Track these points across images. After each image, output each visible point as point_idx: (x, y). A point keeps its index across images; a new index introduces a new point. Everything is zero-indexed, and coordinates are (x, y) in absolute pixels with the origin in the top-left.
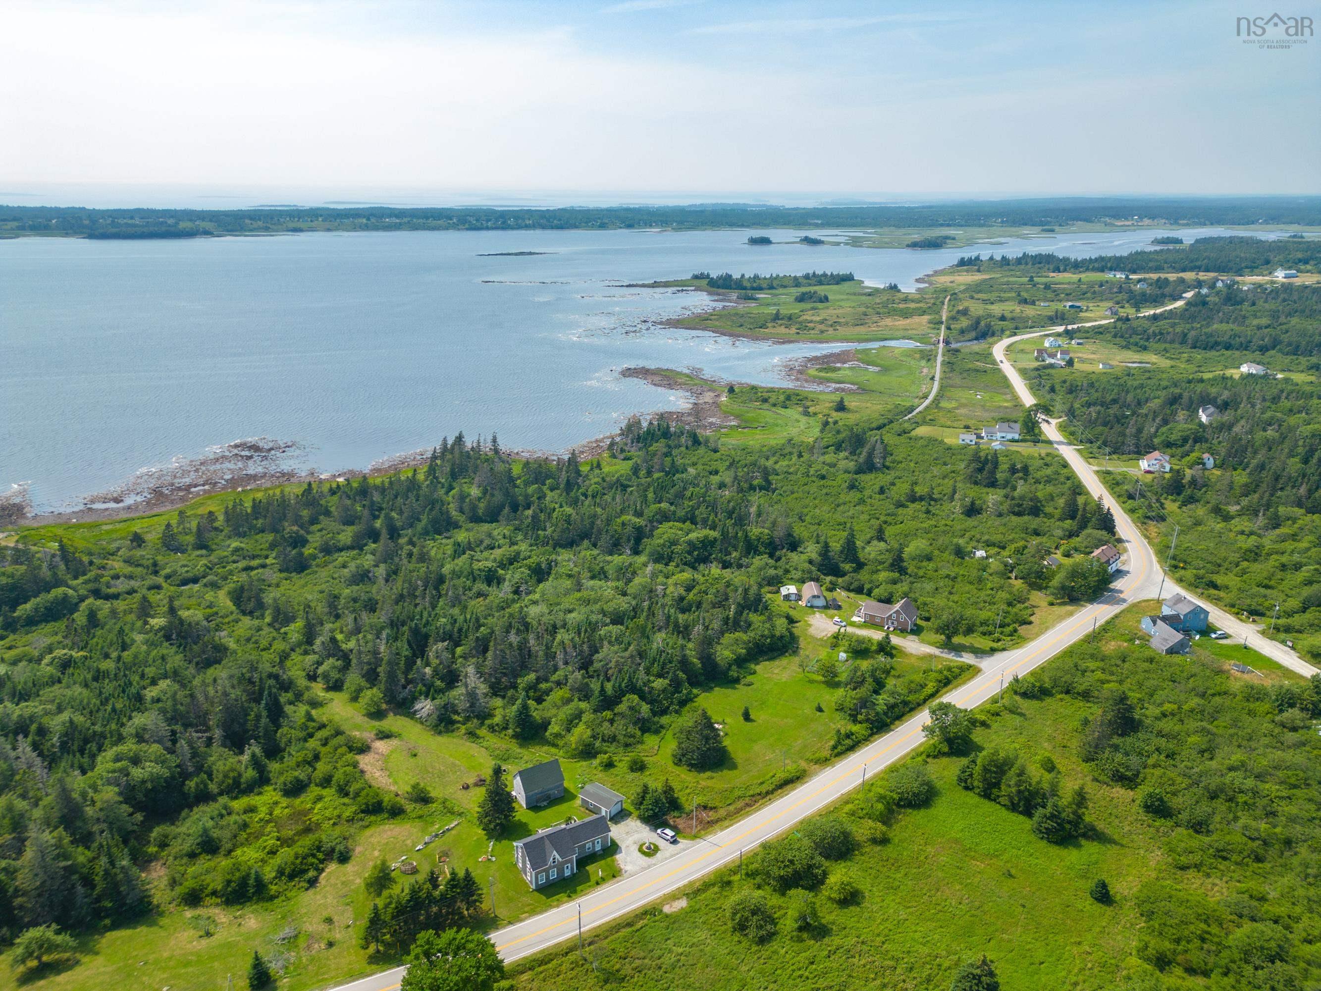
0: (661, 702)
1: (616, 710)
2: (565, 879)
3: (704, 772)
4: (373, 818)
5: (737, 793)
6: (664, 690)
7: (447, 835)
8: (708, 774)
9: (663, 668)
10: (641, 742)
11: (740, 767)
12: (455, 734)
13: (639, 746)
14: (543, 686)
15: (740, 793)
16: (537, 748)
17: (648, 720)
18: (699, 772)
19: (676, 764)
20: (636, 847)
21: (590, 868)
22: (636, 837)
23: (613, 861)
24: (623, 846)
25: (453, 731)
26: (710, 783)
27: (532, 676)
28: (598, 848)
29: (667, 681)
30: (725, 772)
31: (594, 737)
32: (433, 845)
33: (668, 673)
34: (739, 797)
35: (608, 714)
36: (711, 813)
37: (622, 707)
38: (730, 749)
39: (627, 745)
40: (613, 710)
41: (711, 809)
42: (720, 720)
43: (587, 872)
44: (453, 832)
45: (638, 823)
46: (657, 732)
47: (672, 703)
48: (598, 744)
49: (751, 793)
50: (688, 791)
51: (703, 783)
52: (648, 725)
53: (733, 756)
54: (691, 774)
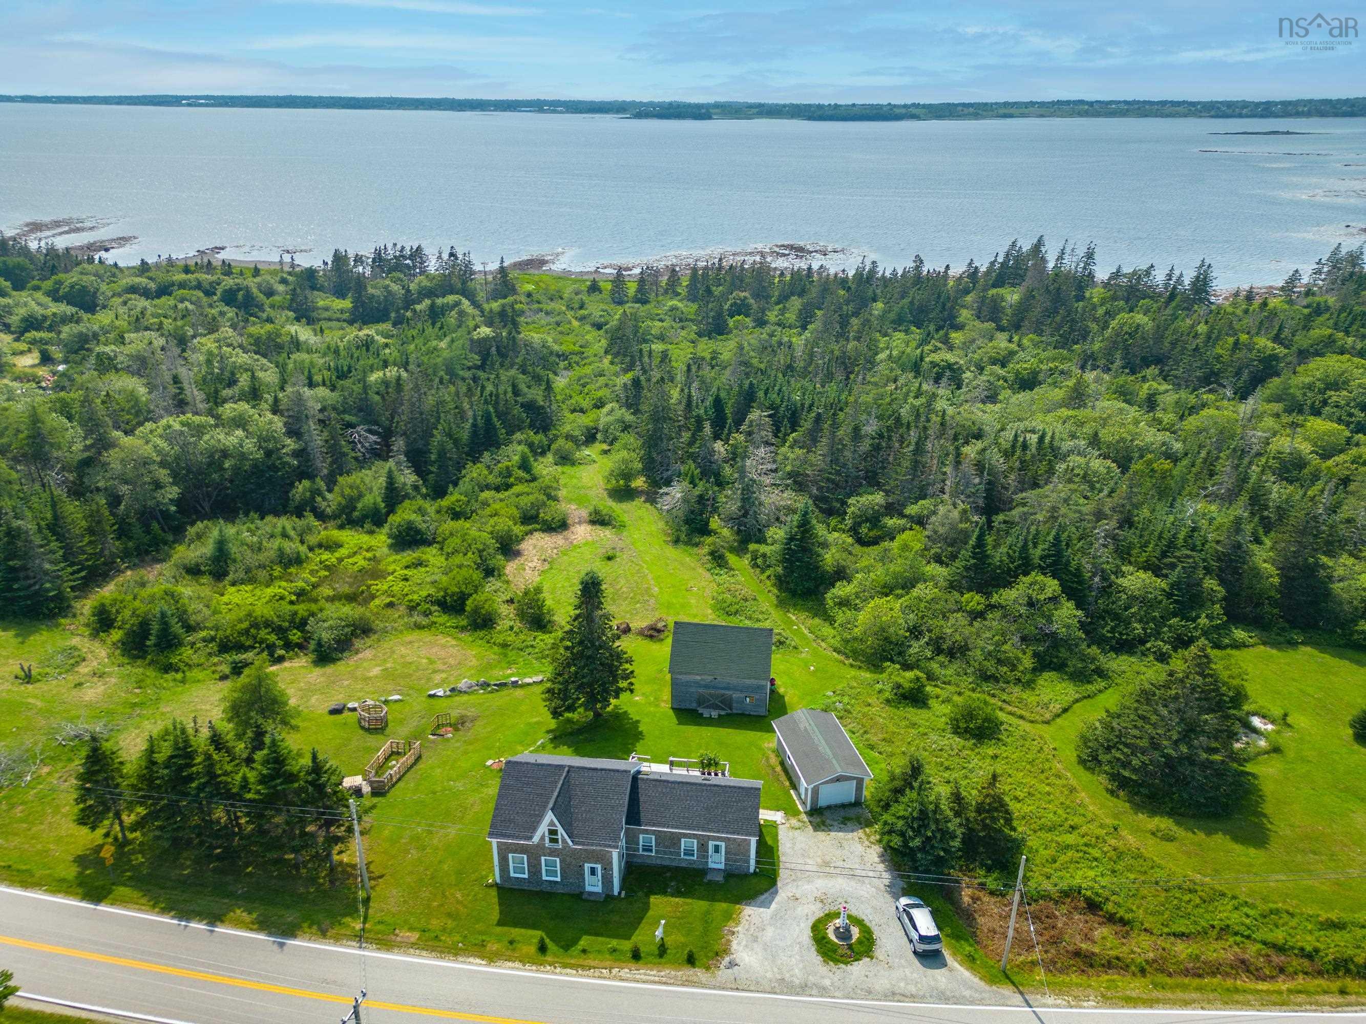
0: (1128, 623)
1: (995, 599)
2: (579, 896)
3: (1153, 812)
4: (443, 619)
5: (1224, 913)
6: (1143, 600)
7: (505, 692)
8: (1164, 823)
9: (1164, 554)
10: (1029, 685)
11: (1275, 845)
12: (695, 550)
13: (1017, 690)
14: (891, 522)
15: (1235, 918)
16: (803, 615)
17: (1067, 643)
18: (1138, 807)
19: (1082, 762)
20: (816, 911)
21: (660, 904)
22: (838, 886)
23: (728, 917)
24: (785, 890)
25: (697, 545)
26: (1152, 849)
27: (878, 498)
28: (717, 862)
29: (1163, 584)
30: (1220, 840)
31: (915, 632)
32: (465, 698)
33: (1173, 566)
34: (1225, 930)
35: (974, 600)
36: (1103, 932)
37: (1009, 596)
38: (1268, 788)
39: (985, 677)
40: (988, 595)
41: (1111, 919)
42: (1277, 712)
43: (646, 907)
44: (519, 692)
45: (873, 854)
46: (1080, 677)
47: (1157, 634)
48: (915, 648)
49: (1279, 936)
50: (1070, 839)
51: (1131, 840)
52: (1063, 653)
53: (1268, 808)
54: (1112, 802)
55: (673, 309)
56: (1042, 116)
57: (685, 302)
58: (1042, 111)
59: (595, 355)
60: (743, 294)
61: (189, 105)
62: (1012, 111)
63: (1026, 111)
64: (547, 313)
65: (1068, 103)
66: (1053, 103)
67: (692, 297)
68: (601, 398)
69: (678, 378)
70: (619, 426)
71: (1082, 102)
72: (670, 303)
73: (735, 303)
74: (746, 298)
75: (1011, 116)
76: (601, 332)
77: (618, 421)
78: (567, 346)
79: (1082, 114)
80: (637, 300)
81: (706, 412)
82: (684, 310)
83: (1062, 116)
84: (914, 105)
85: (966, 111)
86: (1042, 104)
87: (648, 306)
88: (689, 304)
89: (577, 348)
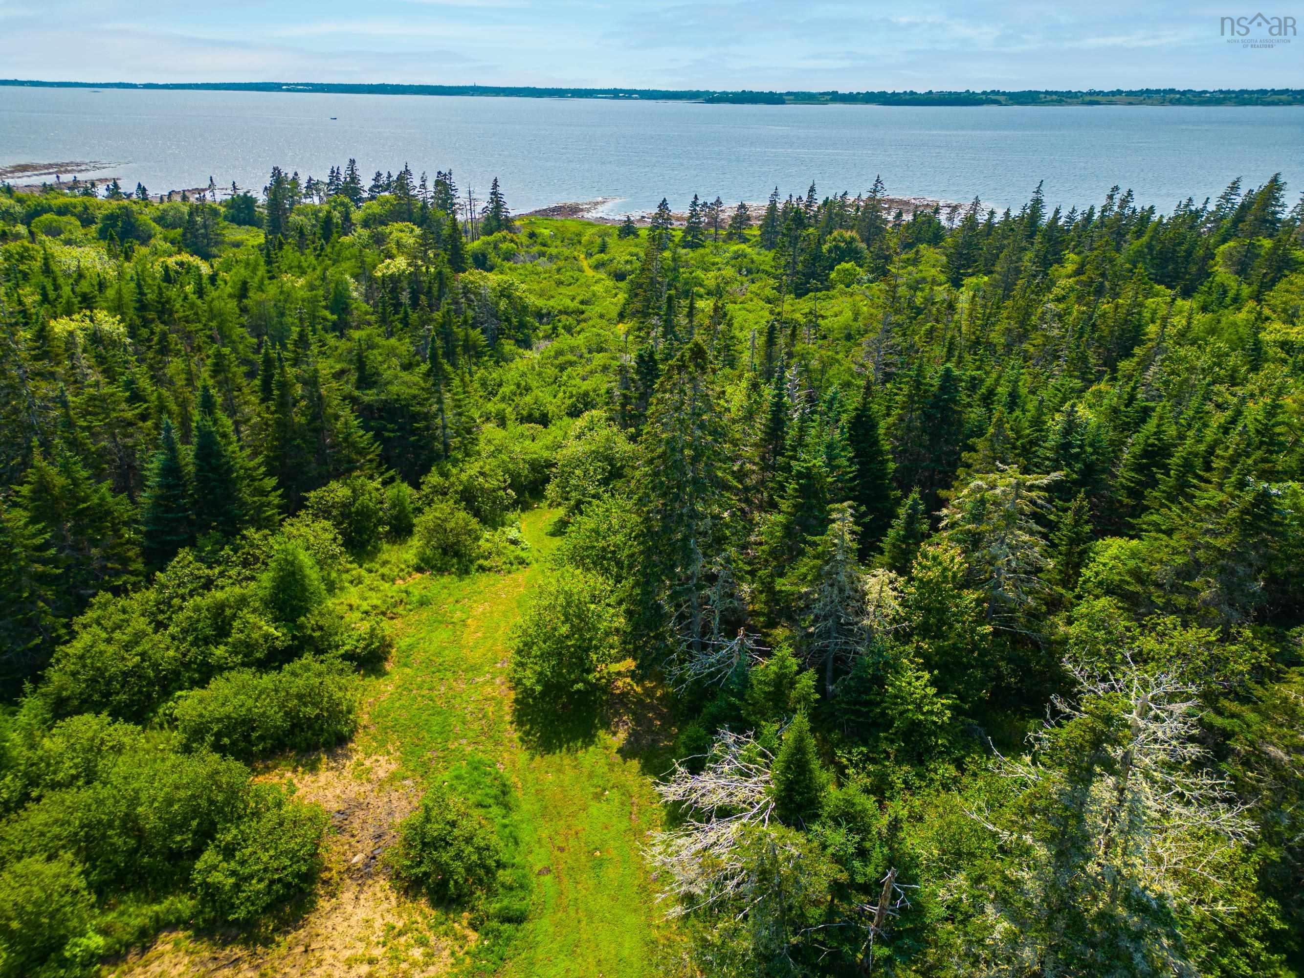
55: (737, 256)
56: (1130, 104)
57: (757, 249)
58: (1131, 99)
59: (602, 316)
60: (848, 234)
61: (288, 90)
62: (1099, 98)
63: (1114, 99)
64: (551, 258)
65: (1158, 91)
66: (1142, 92)
67: (768, 241)
68: (586, 394)
69: (746, 357)
70: (597, 470)
71: (1172, 91)
72: (735, 248)
73: (837, 247)
74: (853, 239)
75: (1098, 103)
76: (622, 284)
77: (596, 455)
78: (562, 300)
79: (1173, 102)
80: (686, 245)
81: (831, 458)
82: (755, 257)
83: (1152, 104)
84: (993, 92)
85: (1049, 98)
86: (1130, 93)
87: (701, 251)
88: (763, 251)
89: (573, 305)
